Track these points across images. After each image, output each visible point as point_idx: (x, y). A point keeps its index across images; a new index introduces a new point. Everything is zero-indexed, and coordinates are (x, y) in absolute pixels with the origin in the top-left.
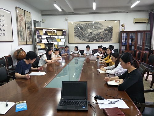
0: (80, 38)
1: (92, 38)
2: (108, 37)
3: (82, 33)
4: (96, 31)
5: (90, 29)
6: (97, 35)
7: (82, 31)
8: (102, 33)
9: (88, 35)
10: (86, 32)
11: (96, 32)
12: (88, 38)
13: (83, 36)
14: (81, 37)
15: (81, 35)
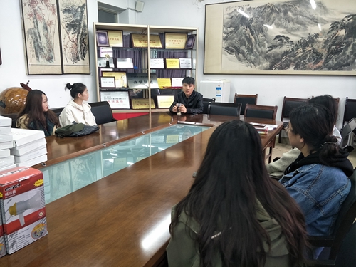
0: (241, 55)
1: (283, 55)
2: (344, 54)
3: (249, 40)
4: (298, 29)
5: (278, 25)
6: (304, 44)
7: (248, 31)
8: (320, 39)
9: (267, 45)
10: (261, 35)
11: (299, 33)
12: (267, 57)
13: (251, 50)
14: (243, 53)
15: (243, 48)
